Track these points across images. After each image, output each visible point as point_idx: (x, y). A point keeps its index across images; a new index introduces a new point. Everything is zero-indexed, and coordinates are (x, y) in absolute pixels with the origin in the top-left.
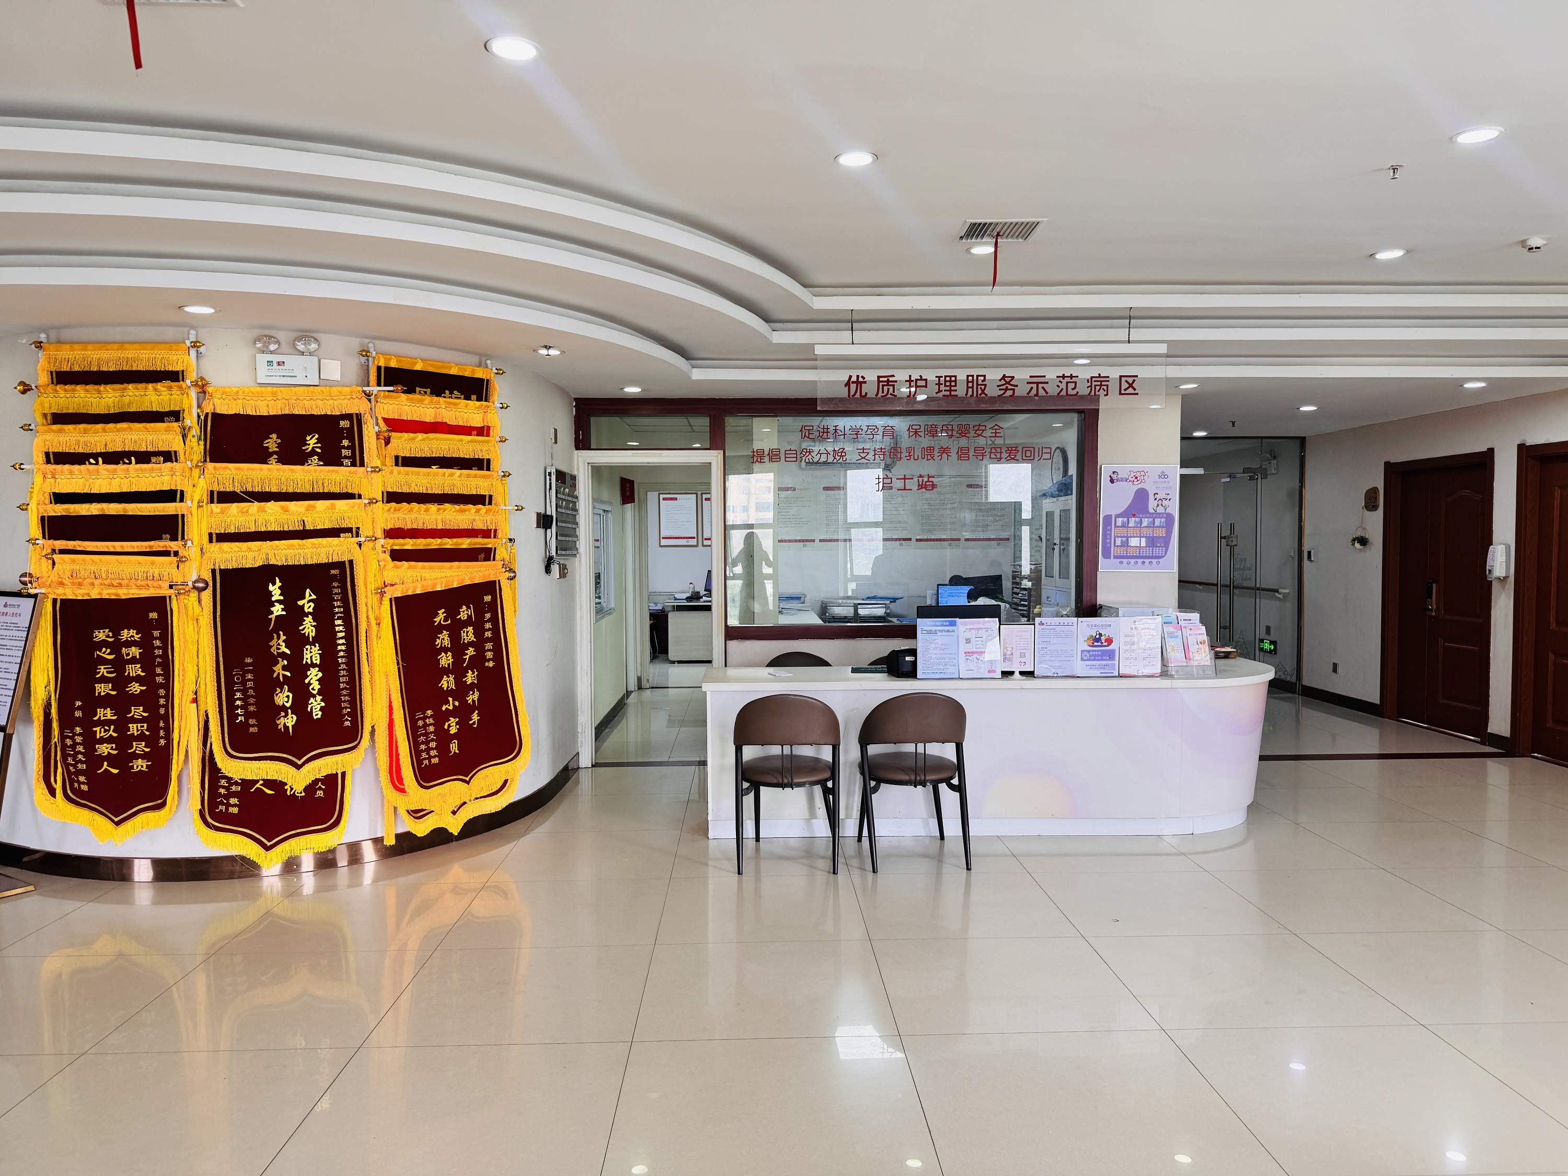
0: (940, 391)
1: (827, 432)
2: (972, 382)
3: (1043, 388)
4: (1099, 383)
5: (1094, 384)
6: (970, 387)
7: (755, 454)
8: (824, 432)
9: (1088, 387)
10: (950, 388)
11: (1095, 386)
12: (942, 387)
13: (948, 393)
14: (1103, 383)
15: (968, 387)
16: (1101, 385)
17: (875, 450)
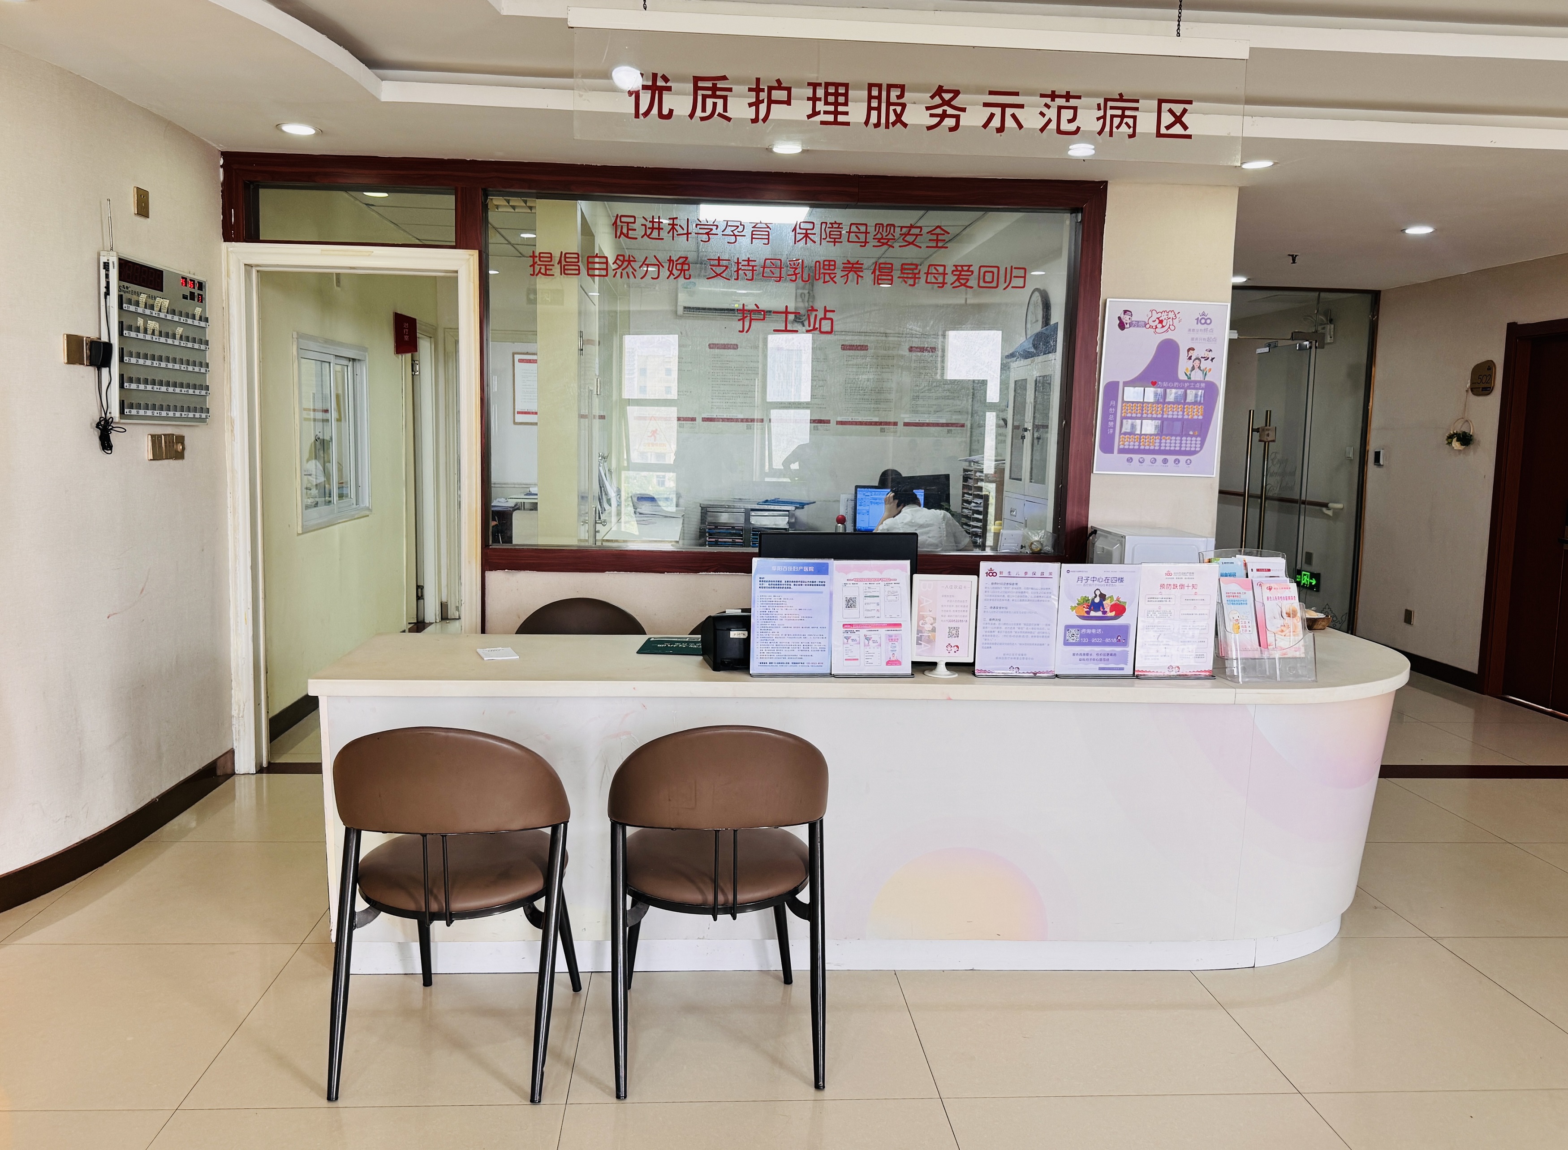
0: (815, 113)
1: (659, 229)
2: (879, 98)
3: (1014, 116)
4: (1119, 112)
5: (1110, 112)
6: (874, 109)
7: (537, 259)
8: (653, 228)
9: (1098, 119)
10: (836, 108)
11: (1112, 117)
12: (820, 106)
13: (831, 118)
14: (1127, 113)
15: (870, 109)
16: (1123, 117)
17: (738, 263)
